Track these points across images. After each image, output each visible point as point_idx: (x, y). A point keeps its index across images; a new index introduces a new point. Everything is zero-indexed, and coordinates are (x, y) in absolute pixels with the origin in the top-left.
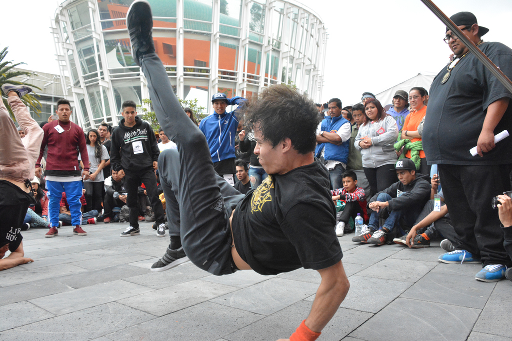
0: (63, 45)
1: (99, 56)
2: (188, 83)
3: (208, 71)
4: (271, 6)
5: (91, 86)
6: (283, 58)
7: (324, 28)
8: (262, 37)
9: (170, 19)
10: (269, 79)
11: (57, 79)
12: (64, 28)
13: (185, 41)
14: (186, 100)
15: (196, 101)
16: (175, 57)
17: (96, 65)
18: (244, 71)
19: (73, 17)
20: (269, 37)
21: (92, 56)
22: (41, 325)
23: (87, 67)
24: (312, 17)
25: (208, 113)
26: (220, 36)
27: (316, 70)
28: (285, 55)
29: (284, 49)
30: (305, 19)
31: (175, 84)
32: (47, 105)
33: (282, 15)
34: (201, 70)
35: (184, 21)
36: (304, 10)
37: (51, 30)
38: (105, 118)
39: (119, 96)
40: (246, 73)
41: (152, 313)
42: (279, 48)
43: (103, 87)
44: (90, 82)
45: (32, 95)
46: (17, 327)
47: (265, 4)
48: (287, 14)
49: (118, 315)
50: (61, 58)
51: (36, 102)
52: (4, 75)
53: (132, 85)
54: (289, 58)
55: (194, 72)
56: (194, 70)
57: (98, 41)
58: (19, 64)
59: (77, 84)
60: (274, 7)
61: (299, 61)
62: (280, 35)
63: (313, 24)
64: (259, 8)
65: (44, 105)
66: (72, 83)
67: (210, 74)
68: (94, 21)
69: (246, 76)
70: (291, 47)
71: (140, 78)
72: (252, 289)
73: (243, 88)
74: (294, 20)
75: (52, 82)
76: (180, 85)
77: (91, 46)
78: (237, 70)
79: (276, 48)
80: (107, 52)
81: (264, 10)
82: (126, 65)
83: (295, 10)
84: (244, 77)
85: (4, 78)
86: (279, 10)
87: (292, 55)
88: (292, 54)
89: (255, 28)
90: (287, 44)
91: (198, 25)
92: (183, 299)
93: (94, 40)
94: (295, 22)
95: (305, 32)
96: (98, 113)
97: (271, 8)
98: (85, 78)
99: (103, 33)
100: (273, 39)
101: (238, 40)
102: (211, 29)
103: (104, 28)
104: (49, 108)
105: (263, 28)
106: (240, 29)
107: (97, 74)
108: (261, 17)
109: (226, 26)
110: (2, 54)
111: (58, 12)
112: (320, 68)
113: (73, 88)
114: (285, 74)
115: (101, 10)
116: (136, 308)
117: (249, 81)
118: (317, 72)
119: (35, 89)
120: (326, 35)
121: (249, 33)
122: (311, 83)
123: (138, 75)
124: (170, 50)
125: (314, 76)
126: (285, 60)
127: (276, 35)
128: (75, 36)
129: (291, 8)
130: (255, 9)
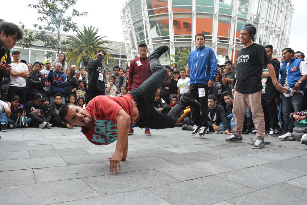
0: (127, 25)
1: (146, 31)
3: (211, 38)
6: (260, 28)
7: (291, 5)
8: (246, 15)
9: (188, 6)
11: (123, 45)
12: (128, 16)
13: (197, 19)
16: (191, 30)
17: (144, 36)
18: (234, 37)
19: (132, 9)
20: (251, 14)
21: (142, 31)
23: (139, 38)
26: (219, 15)
27: (284, 34)
28: (262, 26)
29: (261, 21)
31: (190, 46)
32: (117, 60)
35: (197, 7)
37: (120, 17)
41: (177, 179)
42: (258, 21)
45: (110, 54)
49: (155, 177)
50: (125, 33)
51: (112, 58)
52: (96, 43)
54: (264, 27)
58: (104, 37)
59: (134, 47)
61: (271, 29)
62: (258, 13)
63: (282, 3)
65: (115, 59)
66: (131, 46)
67: (212, 39)
68: (144, 11)
69: (235, 40)
70: (266, 20)
71: (169, 43)
73: (233, 48)
75: (120, 46)
76: (193, 47)
77: (142, 26)
78: (229, 37)
79: (256, 21)
80: (151, 28)
82: (161, 35)
84: (234, 40)
85: (96, 45)
87: (267, 25)
88: (267, 24)
89: (242, 10)
90: (264, 18)
91: (205, 9)
93: (144, 21)
94: (269, 2)
95: (277, 9)
99: (149, 17)
100: (254, 15)
101: (230, 17)
102: (213, 11)
103: (149, 14)
104: (118, 61)
105: (247, 9)
106: (232, 10)
107: (145, 41)
108: (245, 2)
109: (223, 9)
110: (95, 32)
111: (124, 7)
112: (287, 33)
113: (131, 50)
114: (261, 38)
115: (148, 5)
116: (166, 174)
117: (237, 43)
118: (284, 36)
119: (111, 51)
120: (292, 10)
121: (238, 12)
122: (280, 44)
123: (169, 41)
124: (188, 26)
125: (282, 39)
126: (262, 29)
127: (256, 13)
128: (133, 19)
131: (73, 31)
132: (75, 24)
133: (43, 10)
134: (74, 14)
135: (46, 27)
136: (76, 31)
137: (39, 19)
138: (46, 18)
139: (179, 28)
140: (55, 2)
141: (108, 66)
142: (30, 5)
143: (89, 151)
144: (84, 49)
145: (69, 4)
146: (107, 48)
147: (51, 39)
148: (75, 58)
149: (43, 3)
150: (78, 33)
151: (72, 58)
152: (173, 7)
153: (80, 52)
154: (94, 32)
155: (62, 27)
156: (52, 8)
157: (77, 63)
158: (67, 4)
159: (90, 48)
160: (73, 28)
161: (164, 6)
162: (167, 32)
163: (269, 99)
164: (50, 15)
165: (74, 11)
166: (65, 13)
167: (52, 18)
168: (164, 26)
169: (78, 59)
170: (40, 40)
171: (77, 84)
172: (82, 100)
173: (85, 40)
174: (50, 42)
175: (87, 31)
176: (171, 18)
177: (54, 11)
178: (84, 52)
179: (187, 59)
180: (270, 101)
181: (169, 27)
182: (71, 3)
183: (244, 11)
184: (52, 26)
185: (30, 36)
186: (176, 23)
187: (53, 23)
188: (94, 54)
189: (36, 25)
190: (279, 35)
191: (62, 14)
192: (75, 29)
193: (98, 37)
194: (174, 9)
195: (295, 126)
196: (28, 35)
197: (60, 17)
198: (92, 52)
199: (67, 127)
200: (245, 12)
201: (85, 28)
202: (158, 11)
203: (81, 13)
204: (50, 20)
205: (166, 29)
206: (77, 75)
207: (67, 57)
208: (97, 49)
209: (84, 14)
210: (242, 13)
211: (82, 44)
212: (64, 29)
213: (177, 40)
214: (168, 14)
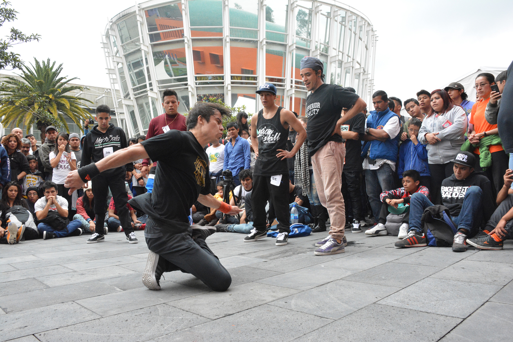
0: (113, 58)
1: (148, 68)
2: (236, 92)
3: (255, 78)
4: (317, 10)
5: (141, 97)
6: (331, 63)
7: (372, 30)
8: (309, 43)
9: (217, 28)
11: (108, 92)
12: (114, 42)
13: (232, 49)
14: (234, 107)
15: (244, 108)
16: (221, 68)
17: (145, 77)
18: (292, 77)
19: (122, 31)
20: (317, 42)
21: (141, 68)
23: (136, 80)
24: (359, 19)
26: (266, 42)
27: (366, 73)
28: (333, 59)
29: (332, 53)
30: (353, 21)
31: (222, 93)
33: (329, 19)
34: (248, 78)
35: (231, 29)
36: (351, 12)
37: (102, 45)
40: (294, 80)
41: (205, 316)
42: (327, 52)
43: (152, 98)
44: (139, 94)
45: (85, 109)
47: (312, 8)
48: (334, 18)
50: (111, 72)
51: (88, 115)
52: (60, 90)
54: (337, 62)
56: (241, 78)
57: (147, 53)
58: (73, 79)
59: (127, 96)
60: (321, 10)
61: (348, 65)
62: (327, 40)
63: (361, 27)
64: (305, 14)
66: (122, 95)
67: (258, 81)
68: (142, 34)
69: (294, 82)
70: (339, 51)
71: (188, 88)
73: (292, 94)
74: (341, 23)
75: (104, 95)
76: (227, 94)
77: (140, 59)
78: (284, 77)
79: (324, 53)
80: (156, 64)
81: (310, 14)
82: (173, 75)
83: (343, 13)
84: (292, 83)
85: (60, 93)
87: (341, 59)
88: (340, 57)
89: (302, 34)
90: (336, 48)
91: (245, 33)
92: (239, 302)
93: (143, 52)
94: (342, 25)
95: (353, 35)
97: (318, 12)
98: (134, 90)
99: (151, 45)
100: (321, 43)
101: (285, 46)
102: (257, 36)
103: (152, 40)
105: (309, 34)
106: (287, 35)
107: (146, 85)
108: (307, 23)
109: (272, 32)
110: (57, 70)
111: (108, 27)
112: (370, 72)
113: (123, 101)
114: (334, 79)
115: (149, 25)
116: (188, 310)
117: (296, 87)
118: (366, 76)
119: (87, 103)
120: (375, 38)
121: (296, 39)
122: (361, 88)
123: (186, 84)
124: (217, 60)
125: (364, 80)
126: (333, 65)
127: (324, 40)
128: (124, 49)
129: (337, 11)
130: (301, 15)
131: (14, 67)
132: (17, 56)
134: (14, 37)
136: (21, 69)
143: (49, 283)
144: (36, 100)
146: (80, 99)
148: (21, 115)
150: (24, 72)
151: (15, 116)
152: (191, 29)
153: (29, 105)
154: (54, 70)
157: (24, 126)
159: (48, 98)
160: (13, 62)
161: (176, 28)
162: (183, 70)
163: (351, 173)
165: (13, 30)
168: (178, 60)
169: (27, 118)
171: (26, 164)
172: (34, 191)
173: (38, 85)
175: (41, 68)
176: (188, 47)
178: (36, 106)
180: (352, 176)
181: (185, 62)
182: (6, 16)
183: (305, 37)
186: (197, 55)
188: (56, 109)
190: (360, 74)
192: (17, 64)
193: (62, 78)
194: (193, 32)
195: (388, 213)
198: (52, 106)
199: (7, 241)
200: (308, 37)
201: (37, 62)
202: (167, 35)
203: (28, 35)
205: (181, 66)
206: (24, 147)
207: (5, 114)
209: (32, 37)
210: (302, 39)
211: (31, 91)
213: (200, 84)
214: (184, 41)
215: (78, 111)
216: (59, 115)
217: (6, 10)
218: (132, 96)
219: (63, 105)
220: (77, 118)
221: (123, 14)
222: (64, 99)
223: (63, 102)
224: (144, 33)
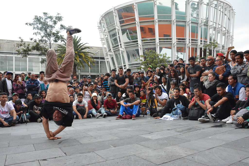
0: (103, 33)
1: (119, 37)
2: (162, 46)
3: (171, 39)
4: (202, 2)
5: (116, 51)
6: (210, 29)
7: (232, 9)
8: (198, 19)
9: (151, 16)
10: (203, 40)
11: (101, 49)
12: (103, 26)
13: (159, 25)
14: (161, 54)
15: (166, 54)
16: (154, 34)
17: (118, 41)
18: (189, 37)
19: (107, 20)
20: (202, 19)
21: (116, 37)
22: (100, 164)
23: (114, 42)
24: (225, 4)
25: (172, 60)
26: (176, 21)
28: (211, 27)
29: (210, 23)
30: (221, 6)
31: (155, 47)
33: (208, 6)
34: (167, 39)
35: (158, 15)
36: (220, 1)
37: (98, 28)
38: (123, 65)
39: (129, 55)
40: (191, 38)
41: (154, 162)
42: (207, 23)
43: (121, 50)
44: (115, 49)
45: (91, 57)
46: (89, 164)
47: (199, 2)
48: (211, 5)
49: (136, 162)
50: (102, 40)
51: (92, 60)
52: (80, 49)
53: (134, 49)
54: (213, 28)
55: (164, 40)
56: (164, 39)
58: (85, 44)
59: (110, 50)
60: (204, 2)
61: (219, 29)
62: (207, 17)
63: (226, 8)
64: (195, 4)
65: (96, 61)
66: (108, 50)
67: (172, 40)
68: (116, 21)
69: (190, 40)
70: (214, 22)
71: (138, 45)
72: (207, 152)
73: (190, 46)
75: (99, 50)
76: (157, 47)
77: (115, 33)
78: (186, 37)
79: (206, 24)
80: (123, 34)
81: (198, 5)
82: (131, 40)
84: (189, 40)
85: (80, 51)
86: (206, 4)
88: (214, 26)
89: (194, 15)
91: (165, 17)
92: (169, 156)
93: (117, 29)
94: (215, 8)
95: (222, 13)
96: (120, 63)
97: (202, 3)
98: (113, 47)
99: (120, 26)
100: (204, 19)
101: (185, 22)
102: (171, 17)
103: (120, 23)
104: (98, 62)
105: (198, 15)
106: (186, 16)
107: (118, 45)
108: (196, 9)
109: (178, 16)
110: (79, 40)
111: (101, 19)
112: (231, 31)
113: (108, 53)
114: (211, 36)
115: (119, 16)
116: (145, 159)
117: (192, 42)
118: (229, 34)
119: (92, 54)
120: (234, 13)
121: (191, 18)
123: (137, 44)
124: (152, 31)
125: (228, 36)
127: (206, 17)
128: (108, 28)
129: (212, 1)
130: (193, 5)
131: (62, 41)
132: (63, 36)
133: (37, 27)
134: (61, 28)
135: (40, 39)
136: (64, 41)
137: (34, 34)
138: (39, 33)
139: (145, 33)
140: (46, 20)
141: (90, 67)
142: (27, 24)
145: (57, 21)
146: (89, 53)
147: (44, 49)
149: (37, 21)
151: (61, 61)
152: (139, 17)
154: (77, 40)
155: (52, 39)
156: (44, 25)
158: (56, 21)
160: (61, 39)
161: (133, 17)
162: (135, 37)
164: (42, 30)
165: (62, 26)
166: (54, 27)
167: (44, 32)
168: (133, 32)
170: (36, 50)
174: (43, 51)
176: (138, 26)
177: (46, 27)
179: (153, 58)
181: (137, 33)
182: (58, 20)
184: (44, 38)
185: (28, 48)
186: (142, 29)
187: (45, 37)
188: (78, 58)
189: (32, 39)
190: (225, 33)
191: (52, 29)
193: (81, 44)
194: (140, 19)
196: (26, 47)
197: (51, 31)
198: (76, 56)
200: (197, 17)
202: (128, 21)
204: (43, 34)
205: (134, 34)
208: (81, 54)
210: (194, 17)
212: (54, 40)
213: (144, 43)
214: (136, 23)
215: (88, 58)
216: (80, 60)
217: (59, 17)
218: (112, 50)
219: (82, 56)
220: (87, 61)
221: (107, 12)
222: (82, 53)
223: (81, 55)
224: (117, 21)
